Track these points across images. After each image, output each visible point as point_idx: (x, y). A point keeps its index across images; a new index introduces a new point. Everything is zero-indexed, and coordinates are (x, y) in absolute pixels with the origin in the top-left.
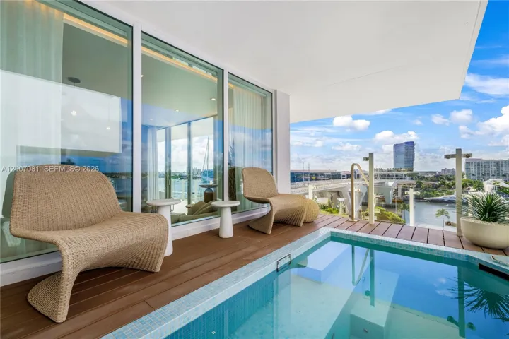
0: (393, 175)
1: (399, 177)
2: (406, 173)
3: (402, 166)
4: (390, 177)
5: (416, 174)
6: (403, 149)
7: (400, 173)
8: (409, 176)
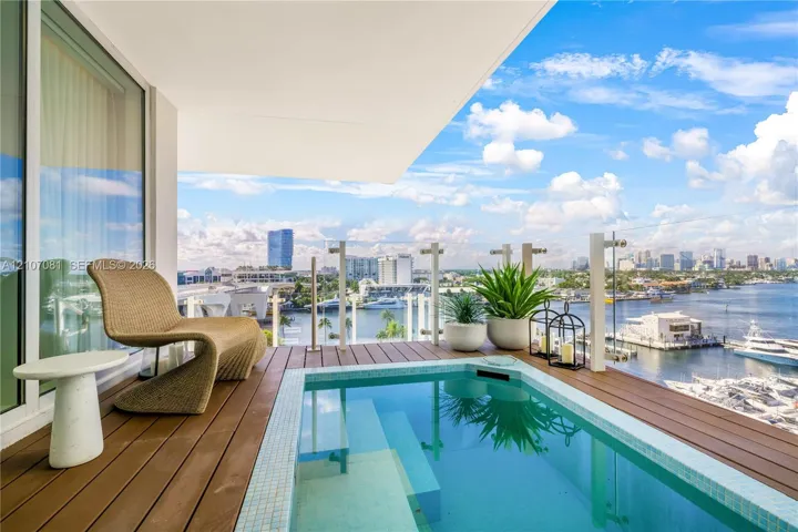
0: (266, 276)
1: (274, 278)
2: (283, 272)
3: (278, 262)
4: (263, 279)
5: (294, 274)
6: (279, 240)
7: (276, 272)
8: (287, 276)
